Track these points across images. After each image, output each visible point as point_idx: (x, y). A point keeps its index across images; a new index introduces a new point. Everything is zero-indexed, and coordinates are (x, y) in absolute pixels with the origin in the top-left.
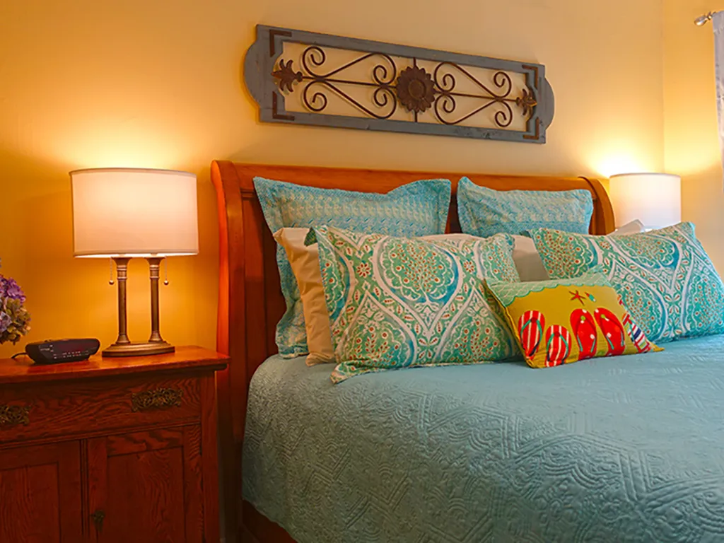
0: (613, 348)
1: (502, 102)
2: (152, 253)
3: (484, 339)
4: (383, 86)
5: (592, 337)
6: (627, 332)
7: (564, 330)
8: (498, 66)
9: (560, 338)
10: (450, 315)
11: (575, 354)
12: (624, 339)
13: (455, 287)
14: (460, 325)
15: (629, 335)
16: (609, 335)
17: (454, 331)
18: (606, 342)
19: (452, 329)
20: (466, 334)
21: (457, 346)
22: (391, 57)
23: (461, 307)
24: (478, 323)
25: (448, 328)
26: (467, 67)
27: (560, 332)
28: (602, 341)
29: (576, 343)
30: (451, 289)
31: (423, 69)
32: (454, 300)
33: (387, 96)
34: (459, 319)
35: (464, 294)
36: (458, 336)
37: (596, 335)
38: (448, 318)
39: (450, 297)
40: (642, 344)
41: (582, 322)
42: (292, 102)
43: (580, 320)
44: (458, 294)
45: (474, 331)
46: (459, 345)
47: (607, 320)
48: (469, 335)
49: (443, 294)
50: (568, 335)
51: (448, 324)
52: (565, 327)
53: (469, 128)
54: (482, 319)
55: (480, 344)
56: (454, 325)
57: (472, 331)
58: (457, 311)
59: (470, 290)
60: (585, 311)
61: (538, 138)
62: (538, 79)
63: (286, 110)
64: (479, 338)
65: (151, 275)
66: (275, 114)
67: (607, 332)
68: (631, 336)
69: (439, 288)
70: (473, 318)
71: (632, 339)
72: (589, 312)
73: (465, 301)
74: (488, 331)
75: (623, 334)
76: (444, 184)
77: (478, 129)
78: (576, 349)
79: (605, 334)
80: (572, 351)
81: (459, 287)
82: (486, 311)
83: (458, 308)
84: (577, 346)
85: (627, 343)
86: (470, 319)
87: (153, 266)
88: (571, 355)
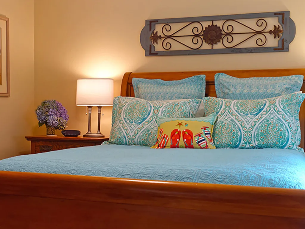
0: (187, 145)
1: (260, 33)
2: (99, 105)
3: (154, 138)
4: (196, 35)
5: (178, 140)
6: (195, 139)
7: (167, 136)
8: (260, 16)
9: (164, 139)
10: (141, 128)
11: (169, 145)
12: (192, 142)
13: (146, 119)
14: (144, 132)
15: (196, 141)
16: (185, 140)
17: (142, 134)
18: (184, 143)
19: (141, 133)
20: (147, 136)
21: (143, 140)
22: (200, 22)
23: (146, 126)
24: (152, 132)
25: (139, 133)
26: (239, 20)
27: (165, 137)
28: (182, 142)
29: (170, 141)
30: (144, 120)
31: (216, 25)
32: (144, 123)
33: (198, 39)
34: (144, 130)
35: (149, 121)
36: (143, 136)
37: (179, 140)
38: (140, 129)
39: (142, 122)
40: (203, 146)
41: (176, 134)
42: (158, 47)
43: (175, 133)
44: (146, 121)
45: (150, 135)
46: (144, 139)
47: (187, 134)
48: (148, 136)
49: (140, 121)
50: (168, 138)
51: (139, 132)
52: (168, 135)
53: (240, 48)
54: (154, 131)
55: (152, 140)
56: (142, 132)
57: (149, 135)
58: (144, 127)
59: (152, 120)
60: (179, 130)
61: (283, 49)
62: (285, 19)
63: (156, 51)
64: (152, 138)
65: (98, 112)
66: (151, 52)
67: (185, 139)
68: (197, 142)
69: (139, 119)
70: (150, 130)
71: (197, 143)
72: (181, 131)
73: (148, 124)
74: (156, 135)
75: (192, 141)
76: (203, 77)
77: (245, 49)
78: (169, 144)
79: (184, 140)
80: (167, 144)
81: (148, 119)
82: (156, 128)
83: (145, 126)
84: (170, 142)
85: (194, 143)
86: (149, 131)
87: (99, 109)
88: (167, 145)
